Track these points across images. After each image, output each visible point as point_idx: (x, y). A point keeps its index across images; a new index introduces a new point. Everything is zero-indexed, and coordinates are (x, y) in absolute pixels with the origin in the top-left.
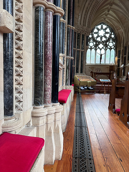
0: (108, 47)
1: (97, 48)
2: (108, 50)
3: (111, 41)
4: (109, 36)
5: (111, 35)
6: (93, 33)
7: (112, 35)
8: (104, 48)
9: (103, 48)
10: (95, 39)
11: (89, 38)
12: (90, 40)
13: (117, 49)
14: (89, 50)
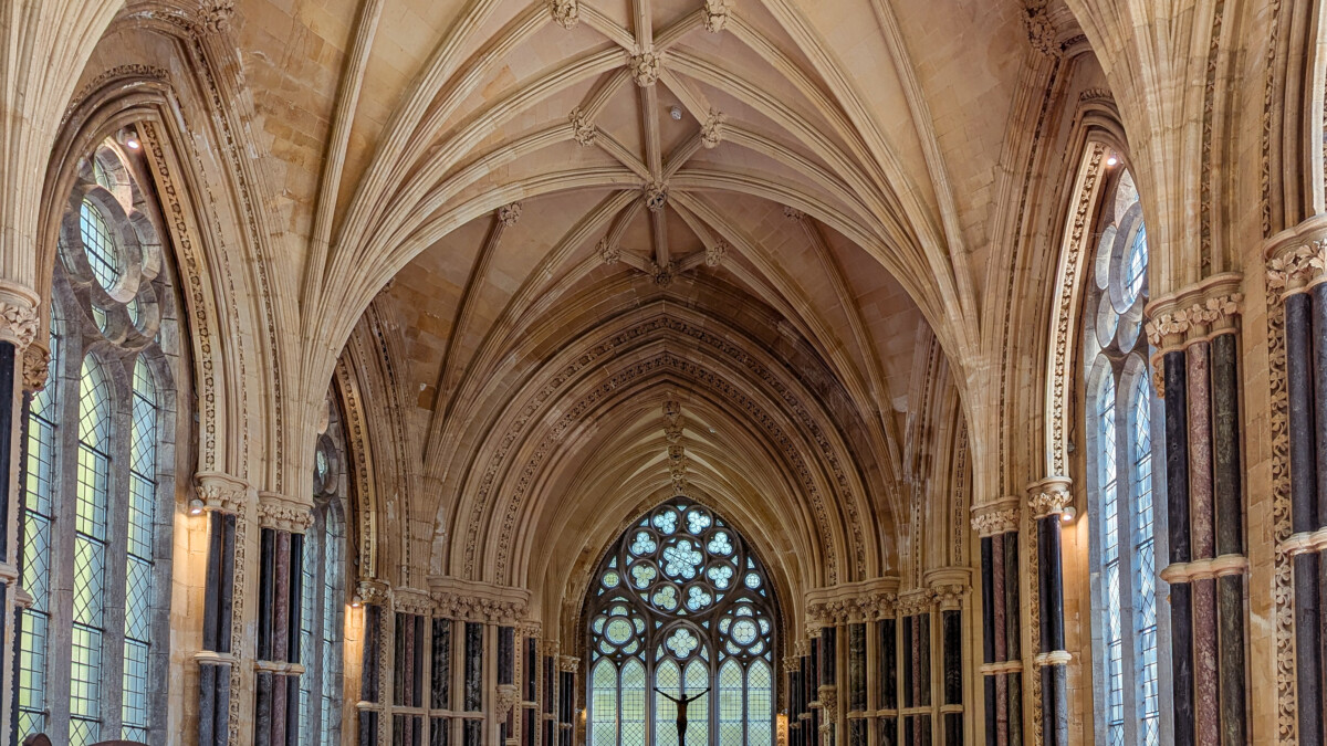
11: (601, 591)
12: (610, 606)
13: (780, 663)
14: (605, 668)
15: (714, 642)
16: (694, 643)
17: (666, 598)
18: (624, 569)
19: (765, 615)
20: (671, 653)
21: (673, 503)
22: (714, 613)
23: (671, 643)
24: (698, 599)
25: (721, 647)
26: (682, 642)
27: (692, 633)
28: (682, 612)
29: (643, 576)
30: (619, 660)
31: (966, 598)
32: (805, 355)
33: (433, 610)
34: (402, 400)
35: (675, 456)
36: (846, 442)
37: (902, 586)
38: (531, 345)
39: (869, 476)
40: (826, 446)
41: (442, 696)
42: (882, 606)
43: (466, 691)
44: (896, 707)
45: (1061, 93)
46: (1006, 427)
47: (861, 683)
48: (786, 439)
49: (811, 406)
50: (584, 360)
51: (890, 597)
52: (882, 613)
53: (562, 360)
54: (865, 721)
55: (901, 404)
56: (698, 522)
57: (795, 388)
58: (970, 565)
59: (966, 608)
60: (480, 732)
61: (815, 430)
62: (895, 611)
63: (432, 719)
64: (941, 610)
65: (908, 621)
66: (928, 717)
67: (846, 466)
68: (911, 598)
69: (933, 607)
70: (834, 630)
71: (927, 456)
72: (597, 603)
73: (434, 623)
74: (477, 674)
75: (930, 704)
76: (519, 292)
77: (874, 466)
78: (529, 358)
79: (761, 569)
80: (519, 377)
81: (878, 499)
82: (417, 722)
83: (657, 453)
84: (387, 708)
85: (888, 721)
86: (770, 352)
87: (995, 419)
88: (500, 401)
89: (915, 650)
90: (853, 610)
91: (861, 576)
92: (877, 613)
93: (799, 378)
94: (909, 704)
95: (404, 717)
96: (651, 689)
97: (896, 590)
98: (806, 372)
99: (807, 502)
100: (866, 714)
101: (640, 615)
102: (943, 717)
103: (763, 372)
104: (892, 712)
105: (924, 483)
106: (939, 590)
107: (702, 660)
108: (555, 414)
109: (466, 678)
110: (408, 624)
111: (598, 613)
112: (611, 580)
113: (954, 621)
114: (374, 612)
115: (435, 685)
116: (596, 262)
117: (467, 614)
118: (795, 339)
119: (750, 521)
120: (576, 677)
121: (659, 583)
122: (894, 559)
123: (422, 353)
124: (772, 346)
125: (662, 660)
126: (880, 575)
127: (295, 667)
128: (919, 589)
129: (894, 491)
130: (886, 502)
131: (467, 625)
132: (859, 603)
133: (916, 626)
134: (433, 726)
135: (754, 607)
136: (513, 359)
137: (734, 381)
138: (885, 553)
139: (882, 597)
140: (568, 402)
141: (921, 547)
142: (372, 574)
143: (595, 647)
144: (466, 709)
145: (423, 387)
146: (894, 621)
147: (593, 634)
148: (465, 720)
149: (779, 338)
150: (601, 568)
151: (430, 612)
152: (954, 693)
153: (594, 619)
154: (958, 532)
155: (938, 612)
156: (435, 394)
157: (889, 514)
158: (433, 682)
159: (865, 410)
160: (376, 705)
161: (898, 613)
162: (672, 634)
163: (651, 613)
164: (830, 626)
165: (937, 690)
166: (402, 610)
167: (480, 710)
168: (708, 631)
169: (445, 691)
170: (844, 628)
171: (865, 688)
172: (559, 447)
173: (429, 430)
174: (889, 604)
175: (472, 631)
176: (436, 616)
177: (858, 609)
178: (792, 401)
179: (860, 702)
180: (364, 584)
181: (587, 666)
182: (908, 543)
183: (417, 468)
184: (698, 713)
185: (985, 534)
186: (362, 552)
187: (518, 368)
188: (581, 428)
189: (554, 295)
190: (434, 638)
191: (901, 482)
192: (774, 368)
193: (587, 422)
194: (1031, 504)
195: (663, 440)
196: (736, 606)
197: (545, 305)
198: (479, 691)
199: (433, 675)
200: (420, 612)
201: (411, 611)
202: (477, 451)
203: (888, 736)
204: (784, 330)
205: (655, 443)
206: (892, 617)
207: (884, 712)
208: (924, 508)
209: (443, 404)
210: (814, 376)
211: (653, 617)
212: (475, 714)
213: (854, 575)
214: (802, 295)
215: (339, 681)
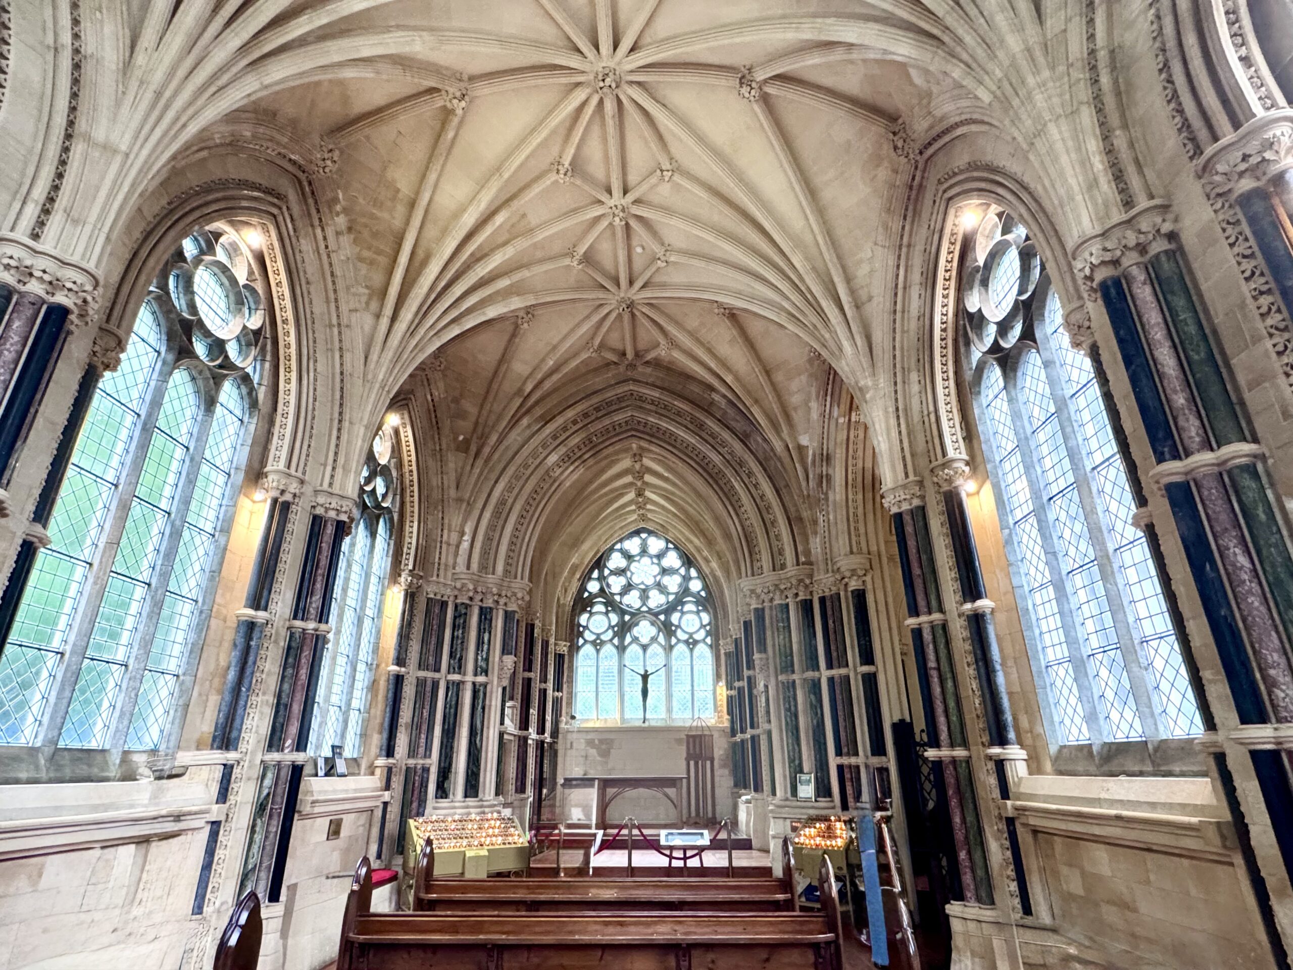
0: (679, 633)
1: (628, 639)
2: (681, 648)
3: (688, 607)
4: (680, 586)
5: (687, 579)
6: (606, 572)
7: (690, 578)
8: (661, 639)
9: (654, 639)
10: (617, 598)
11: (586, 595)
12: (592, 605)
13: (718, 645)
14: (587, 650)
15: (668, 629)
16: (653, 631)
17: (632, 600)
18: (601, 578)
19: (705, 609)
20: (635, 640)
21: (637, 533)
22: (670, 609)
23: (636, 631)
24: (656, 600)
25: (673, 633)
26: (645, 630)
27: (653, 624)
28: (644, 609)
29: (616, 584)
30: (598, 644)
31: (868, 579)
32: (731, 412)
33: (456, 597)
34: (444, 446)
35: (640, 494)
36: (765, 470)
37: (816, 574)
38: (538, 411)
39: (784, 491)
40: (750, 474)
41: (458, 665)
42: (801, 588)
43: (476, 660)
44: (818, 669)
45: (921, 185)
46: (903, 426)
47: (788, 651)
48: (720, 471)
49: (737, 446)
50: (575, 422)
51: (808, 581)
52: (801, 594)
53: (560, 421)
54: (794, 682)
55: (804, 440)
56: (656, 545)
57: (726, 435)
58: (869, 553)
59: (869, 586)
60: (485, 694)
61: (741, 464)
62: (811, 593)
63: (448, 682)
64: (850, 589)
65: (822, 600)
66: (848, 678)
67: (766, 488)
68: (824, 583)
69: (842, 587)
70: (763, 609)
71: (827, 475)
72: (583, 603)
73: (456, 606)
74: (486, 647)
75: (847, 665)
76: (531, 374)
77: (787, 486)
78: (537, 420)
79: (702, 576)
80: (528, 433)
81: (792, 509)
82: (435, 685)
83: (627, 493)
84: (412, 673)
85: (813, 681)
86: (706, 411)
87: (893, 421)
88: (514, 449)
89: (830, 622)
90: (778, 593)
91: (783, 566)
92: (797, 595)
93: (728, 428)
94: (830, 666)
95: (425, 679)
96: (622, 667)
97: (811, 576)
98: (733, 424)
99: (737, 515)
100: (795, 677)
101: (614, 610)
102: (860, 677)
103: (701, 426)
104: (816, 674)
105: (826, 494)
106: (848, 574)
107: (660, 644)
108: (553, 458)
109: (478, 649)
110: (437, 606)
111: (584, 610)
112: (593, 587)
113: (860, 597)
114: (411, 596)
115: (452, 655)
116: (584, 356)
117: (482, 600)
118: (723, 403)
119: (691, 542)
120: (566, 658)
121: (628, 588)
122: (808, 553)
123: (461, 415)
124: (708, 408)
125: (630, 644)
126: (798, 564)
127: (323, 627)
128: (830, 574)
129: (804, 502)
130: (798, 511)
131: (481, 608)
132: (782, 587)
133: (830, 605)
134: (448, 688)
135: (697, 603)
136: (525, 421)
137: (681, 433)
138: (800, 548)
139: (801, 581)
140: (563, 450)
141: (828, 545)
142: (410, 567)
143: (581, 634)
144: (476, 675)
145: (461, 438)
146: (811, 601)
147: (579, 625)
148: (474, 684)
149: (712, 403)
150: (587, 577)
151: (452, 599)
152: (867, 657)
153: (580, 614)
154: (857, 529)
155: (846, 591)
156: (467, 442)
157: (800, 519)
158: (451, 653)
159: (778, 446)
160: (403, 669)
161: (815, 594)
162: (637, 624)
163: (621, 609)
164: (760, 606)
165: (852, 654)
166: (432, 596)
167: (487, 675)
168: (664, 623)
169: (460, 659)
170: (771, 608)
171: (791, 654)
172: (555, 481)
173: (463, 468)
174: (806, 587)
175: (486, 615)
176: (458, 601)
177: (782, 592)
178: (723, 444)
179: (788, 667)
180: (404, 575)
181: (574, 649)
182: (818, 540)
183: (453, 493)
184: (656, 685)
185: (895, 510)
186: (405, 550)
187: (529, 426)
188: (572, 468)
189: (556, 377)
190: (455, 618)
191: (809, 496)
192: (710, 423)
193: (576, 464)
194: (935, 479)
195: (631, 484)
196: (683, 604)
197: (547, 385)
198: (487, 660)
199: (452, 647)
200: (445, 598)
201: (439, 597)
202: (496, 482)
203: (815, 694)
204: (716, 397)
205: (626, 486)
206: (809, 597)
207: (810, 674)
208: (828, 513)
209: (473, 448)
210: (740, 426)
211: (623, 612)
212: (481, 679)
213: (778, 566)
214: (729, 369)
215: (376, 649)
